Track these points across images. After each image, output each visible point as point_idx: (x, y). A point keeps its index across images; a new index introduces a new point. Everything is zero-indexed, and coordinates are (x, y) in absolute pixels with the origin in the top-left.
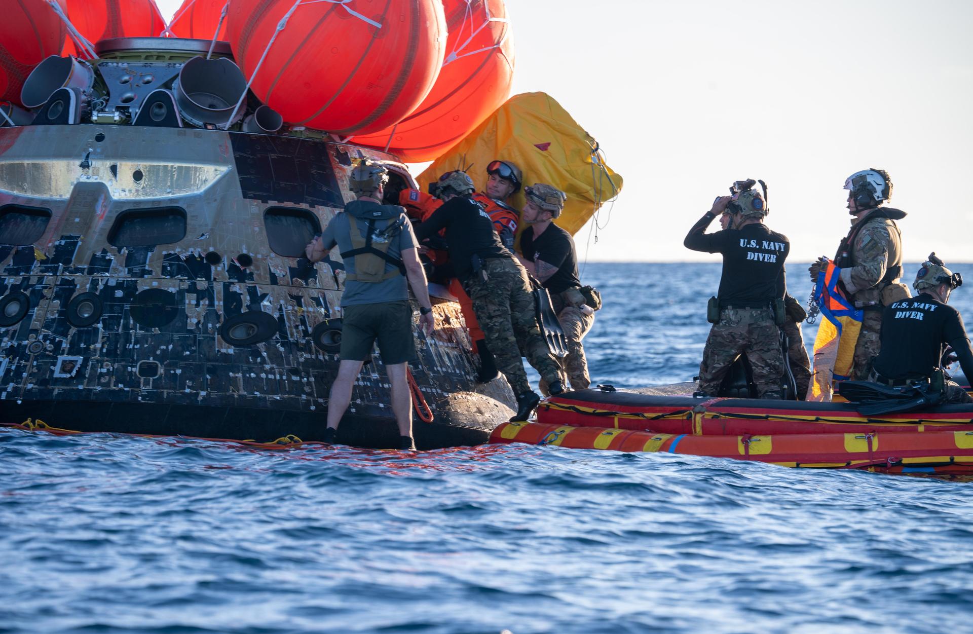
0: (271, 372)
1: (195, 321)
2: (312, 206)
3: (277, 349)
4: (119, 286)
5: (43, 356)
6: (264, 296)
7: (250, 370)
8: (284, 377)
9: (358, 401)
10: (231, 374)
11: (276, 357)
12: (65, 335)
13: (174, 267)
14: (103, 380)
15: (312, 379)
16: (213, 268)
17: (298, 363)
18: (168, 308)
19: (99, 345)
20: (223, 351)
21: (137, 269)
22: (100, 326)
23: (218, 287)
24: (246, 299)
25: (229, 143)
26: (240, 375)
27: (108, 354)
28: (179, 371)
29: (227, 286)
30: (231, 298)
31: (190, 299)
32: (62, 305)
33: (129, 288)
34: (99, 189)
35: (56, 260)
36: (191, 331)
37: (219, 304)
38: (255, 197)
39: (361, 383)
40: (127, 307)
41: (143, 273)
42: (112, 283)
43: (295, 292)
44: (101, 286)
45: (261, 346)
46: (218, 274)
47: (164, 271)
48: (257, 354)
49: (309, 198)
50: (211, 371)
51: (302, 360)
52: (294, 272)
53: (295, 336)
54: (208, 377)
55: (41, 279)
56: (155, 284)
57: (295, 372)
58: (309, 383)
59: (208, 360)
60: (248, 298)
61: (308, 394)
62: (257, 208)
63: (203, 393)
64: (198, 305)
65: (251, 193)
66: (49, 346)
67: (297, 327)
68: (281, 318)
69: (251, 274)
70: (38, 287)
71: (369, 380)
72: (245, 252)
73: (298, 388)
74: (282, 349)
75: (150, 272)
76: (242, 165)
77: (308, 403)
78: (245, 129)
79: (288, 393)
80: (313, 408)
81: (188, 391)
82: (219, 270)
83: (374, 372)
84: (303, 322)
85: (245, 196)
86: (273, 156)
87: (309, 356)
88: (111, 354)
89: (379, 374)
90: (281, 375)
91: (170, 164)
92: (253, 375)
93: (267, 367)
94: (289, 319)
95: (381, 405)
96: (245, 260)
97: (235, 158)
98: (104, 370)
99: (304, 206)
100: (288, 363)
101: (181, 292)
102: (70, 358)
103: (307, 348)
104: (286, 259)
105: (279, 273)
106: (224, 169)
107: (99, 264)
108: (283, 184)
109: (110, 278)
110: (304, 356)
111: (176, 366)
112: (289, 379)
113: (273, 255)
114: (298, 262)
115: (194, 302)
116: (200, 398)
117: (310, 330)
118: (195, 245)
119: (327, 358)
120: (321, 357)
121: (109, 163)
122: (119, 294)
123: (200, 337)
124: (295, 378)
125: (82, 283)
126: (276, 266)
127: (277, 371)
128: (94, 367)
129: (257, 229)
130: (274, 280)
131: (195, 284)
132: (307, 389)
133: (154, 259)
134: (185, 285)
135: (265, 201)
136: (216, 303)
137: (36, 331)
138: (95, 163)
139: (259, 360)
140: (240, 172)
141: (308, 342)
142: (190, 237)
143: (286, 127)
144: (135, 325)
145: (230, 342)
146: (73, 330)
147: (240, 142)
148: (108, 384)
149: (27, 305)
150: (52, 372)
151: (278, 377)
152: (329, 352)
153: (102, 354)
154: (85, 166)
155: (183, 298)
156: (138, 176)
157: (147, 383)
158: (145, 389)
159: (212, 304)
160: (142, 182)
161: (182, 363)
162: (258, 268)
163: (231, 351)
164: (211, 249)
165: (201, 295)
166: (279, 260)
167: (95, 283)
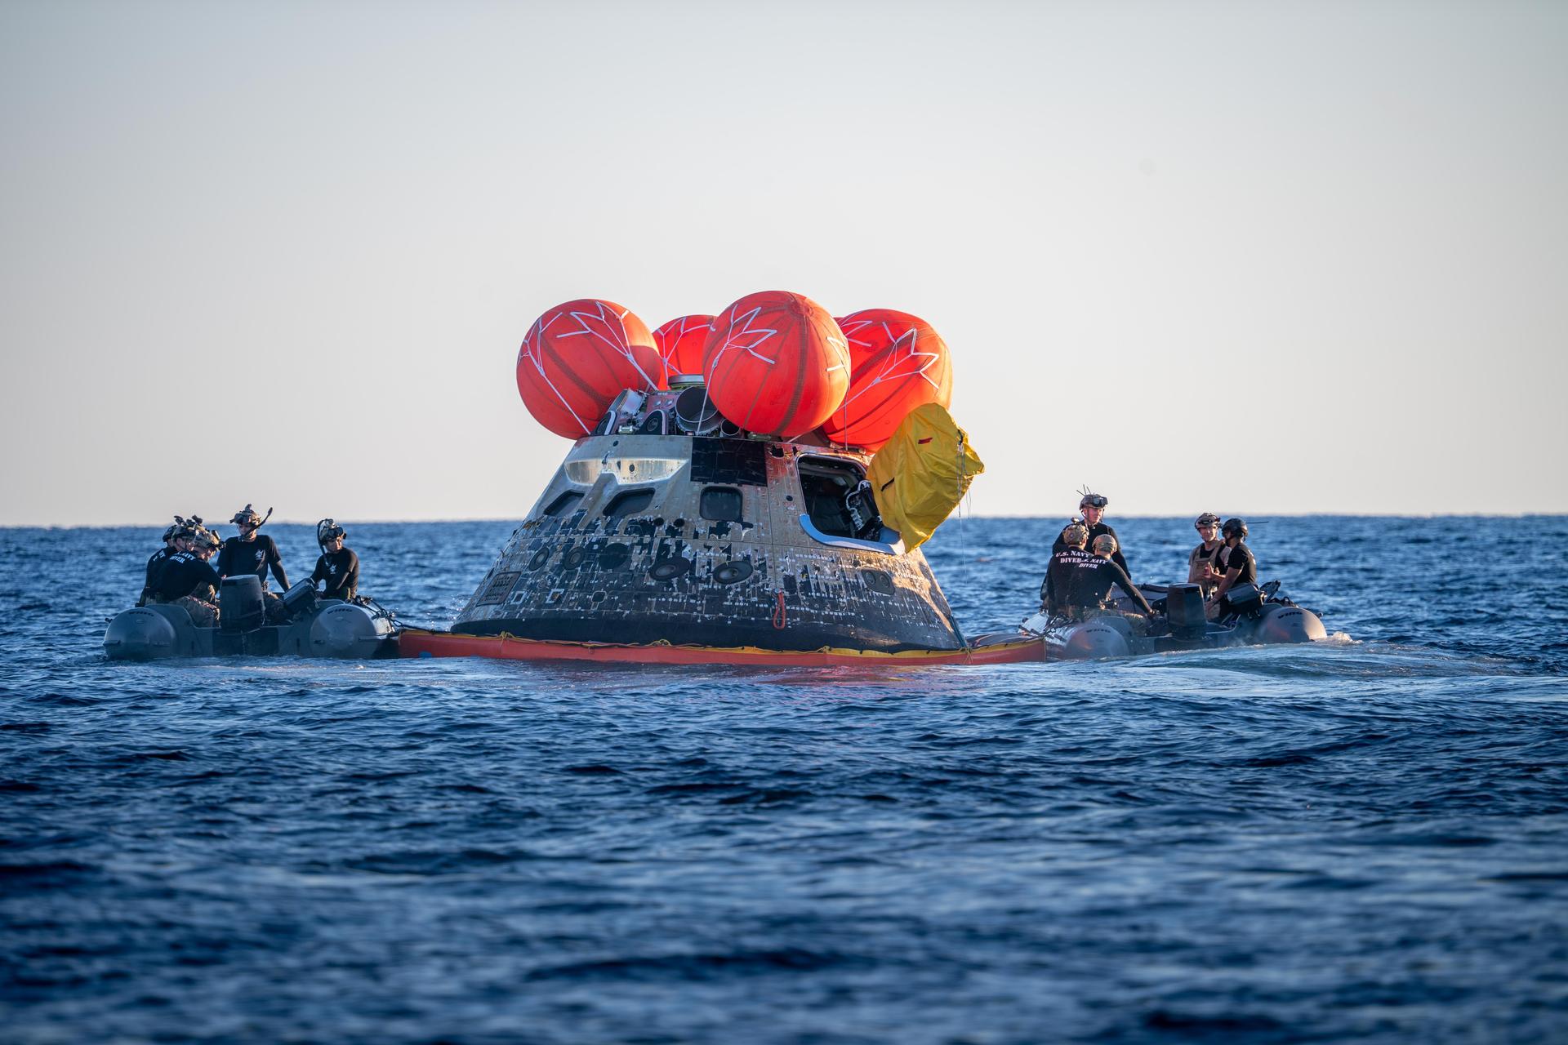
0: (677, 596)
1: (635, 564)
2: (740, 485)
3: (685, 582)
4: (597, 542)
5: (544, 589)
6: (686, 546)
7: (663, 596)
8: (685, 601)
9: (735, 616)
10: (649, 599)
11: (682, 587)
12: (559, 575)
13: (633, 529)
14: (571, 605)
15: (704, 602)
16: (657, 528)
17: (697, 591)
18: (622, 555)
19: (575, 582)
20: (648, 584)
21: (610, 531)
22: (579, 568)
23: (657, 541)
24: (673, 549)
25: (691, 444)
26: (655, 599)
27: (578, 587)
28: (616, 598)
29: (662, 540)
30: (664, 548)
31: (637, 549)
32: (564, 556)
33: (602, 543)
34: (611, 477)
35: (569, 527)
36: (631, 571)
37: (654, 552)
38: (699, 480)
39: (741, 604)
40: (598, 555)
41: (615, 532)
42: (594, 540)
43: (709, 543)
44: (587, 543)
45: (675, 580)
46: (659, 532)
47: (626, 531)
48: (671, 585)
49: (739, 480)
50: (637, 597)
51: (701, 589)
52: (712, 531)
53: (700, 572)
54: (634, 601)
55: (559, 538)
56: (618, 540)
57: (694, 597)
58: (701, 605)
59: (637, 590)
60: (675, 548)
61: (698, 612)
62: (698, 487)
63: (627, 612)
64: (640, 553)
65: (696, 478)
66: (549, 582)
67: (703, 567)
68: (694, 562)
69: (682, 532)
70: (556, 544)
71: (749, 602)
72: (681, 517)
73: (693, 608)
74: (688, 582)
75: (617, 532)
76: (695, 459)
77: (697, 617)
78: (721, 436)
79: (686, 611)
80: (699, 621)
81: (618, 610)
82: (661, 530)
83: (754, 596)
84: (709, 563)
85: (692, 480)
86: (721, 452)
87: (706, 586)
88: (580, 587)
89: (758, 598)
90: (683, 599)
91: (650, 460)
92: (663, 599)
93: (675, 594)
94: (700, 562)
95: (753, 619)
96: (680, 523)
97: (693, 454)
98: (573, 598)
99: (734, 485)
100: (690, 591)
101: (632, 545)
102: (558, 590)
103: (707, 581)
104: (709, 522)
105: (701, 531)
106: (684, 462)
107: (592, 527)
108: (722, 471)
109: (594, 537)
110: (702, 587)
111: (616, 594)
112: (688, 602)
113: (700, 519)
114: (718, 523)
115: (638, 552)
116: (624, 615)
117: (713, 568)
118: (649, 513)
119: (720, 587)
120: (715, 587)
121: (616, 460)
122: (596, 547)
123: (636, 575)
124: (692, 601)
125: (578, 540)
126: (700, 527)
127: (681, 596)
128: (569, 596)
129: (694, 502)
130: (696, 535)
131: (642, 540)
132: (699, 608)
133: (622, 524)
134: (636, 541)
135: (705, 482)
136: (652, 552)
137: (545, 573)
138: (609, 461)
139: (670, 589)
140: (692, 464)
141: (709, 577)
142: (650, 508)
143: (746, 433)
144: (599, 568)
145: (654, 576)
146: (565, 572)
147: (698, 443)
148: (572, 607)
149: (548, 556)
150: (546, 599)
151: (680, 600)
152: (722, 583)
153: (575, 587)
154: (604, 463)
155: (632, 549)
156: (632, 468)
157: (595, 606)
158: (593, 610)
159: (649, 553)
160: (634, 472)
161: (620, 592)
162: (687, 528)
163: (653, 584)
164: (659, 516)
165: (644, 546)
166: (704, 522)
167: (584, 540)
